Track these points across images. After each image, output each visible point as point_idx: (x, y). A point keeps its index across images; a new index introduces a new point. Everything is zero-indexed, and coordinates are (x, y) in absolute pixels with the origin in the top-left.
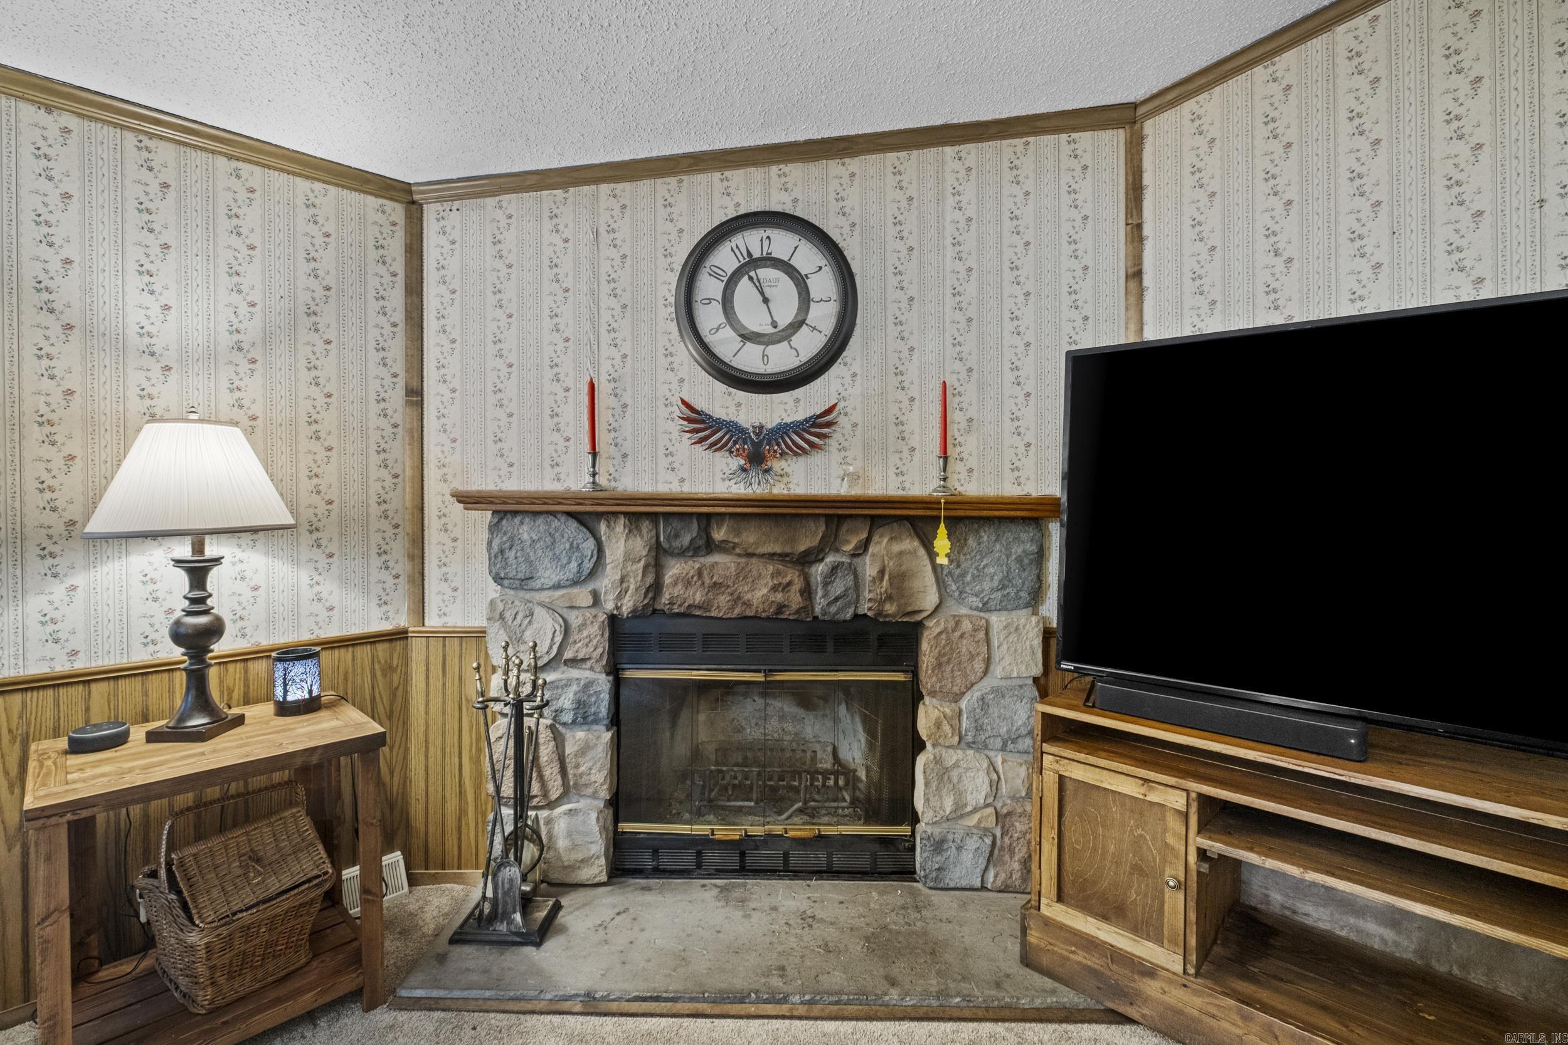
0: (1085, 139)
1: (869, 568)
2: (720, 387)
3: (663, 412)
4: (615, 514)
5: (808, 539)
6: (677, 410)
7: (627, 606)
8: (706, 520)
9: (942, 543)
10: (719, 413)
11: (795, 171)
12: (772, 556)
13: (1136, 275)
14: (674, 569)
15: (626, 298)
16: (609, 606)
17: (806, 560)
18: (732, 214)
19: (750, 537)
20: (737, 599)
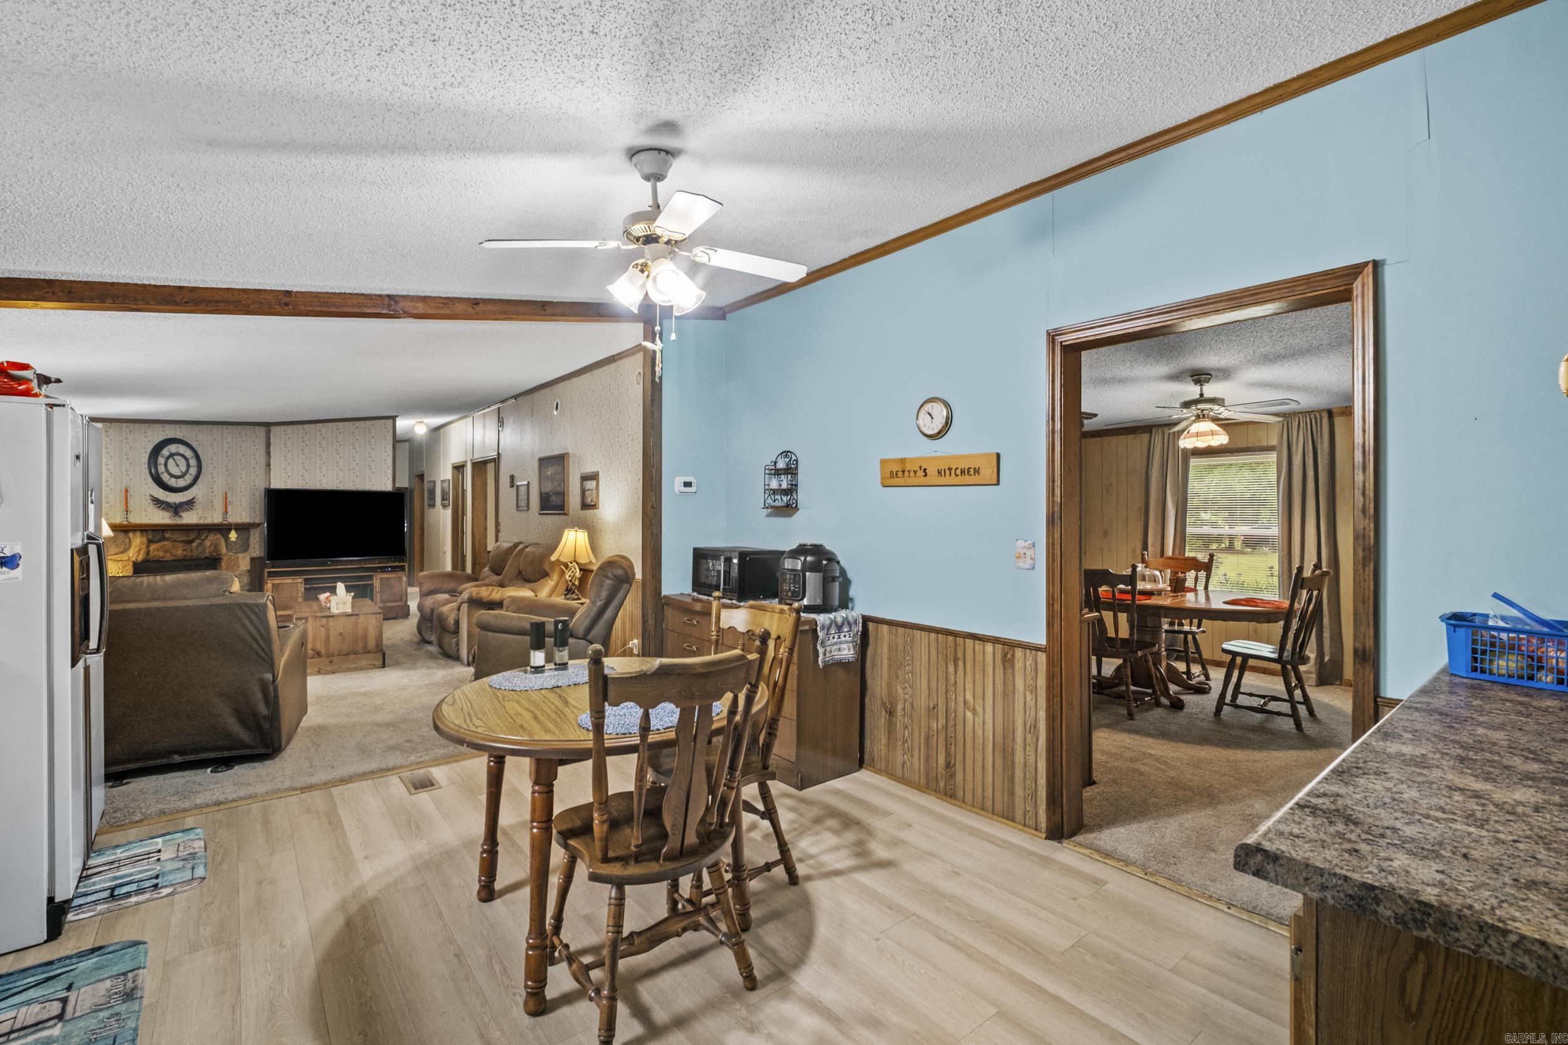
0: (257, 428)
1: (208, 543)
2: (161, 490)
3: (143, 498)
4: (136, 530)
5: (192, 536)
6: (148, 498)
7: (140, 558)
8: (163, 531)
9: (233, 536)
10: (161, 499)
11: (184, 427)
12: (181, 541)
13: (268, 465)
14: (153, 547)
15: (131, 461)
16: (134, 559)
17: (190, 542)
18: (165, 437)
19: (177, 536)
20: (172, 554)
